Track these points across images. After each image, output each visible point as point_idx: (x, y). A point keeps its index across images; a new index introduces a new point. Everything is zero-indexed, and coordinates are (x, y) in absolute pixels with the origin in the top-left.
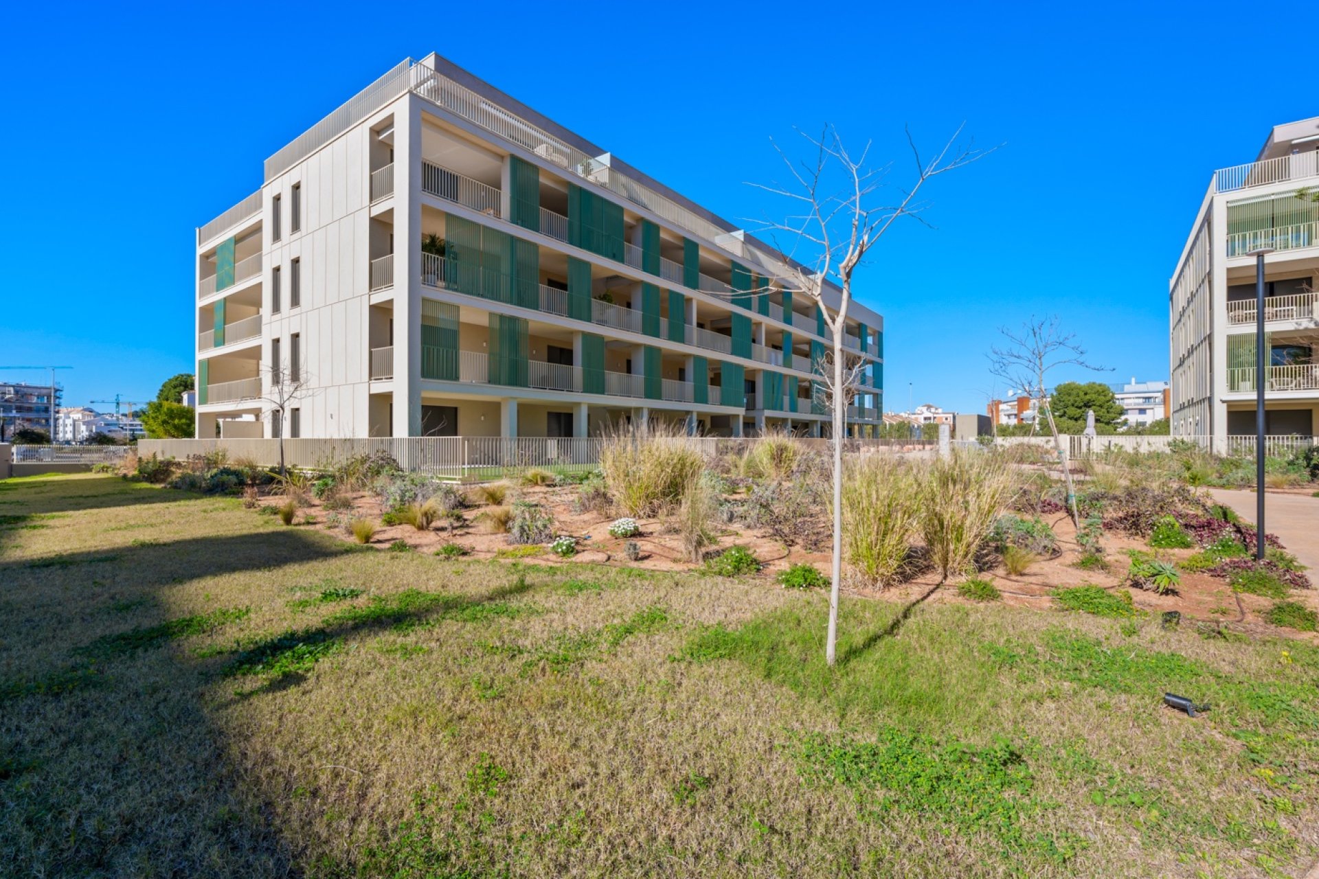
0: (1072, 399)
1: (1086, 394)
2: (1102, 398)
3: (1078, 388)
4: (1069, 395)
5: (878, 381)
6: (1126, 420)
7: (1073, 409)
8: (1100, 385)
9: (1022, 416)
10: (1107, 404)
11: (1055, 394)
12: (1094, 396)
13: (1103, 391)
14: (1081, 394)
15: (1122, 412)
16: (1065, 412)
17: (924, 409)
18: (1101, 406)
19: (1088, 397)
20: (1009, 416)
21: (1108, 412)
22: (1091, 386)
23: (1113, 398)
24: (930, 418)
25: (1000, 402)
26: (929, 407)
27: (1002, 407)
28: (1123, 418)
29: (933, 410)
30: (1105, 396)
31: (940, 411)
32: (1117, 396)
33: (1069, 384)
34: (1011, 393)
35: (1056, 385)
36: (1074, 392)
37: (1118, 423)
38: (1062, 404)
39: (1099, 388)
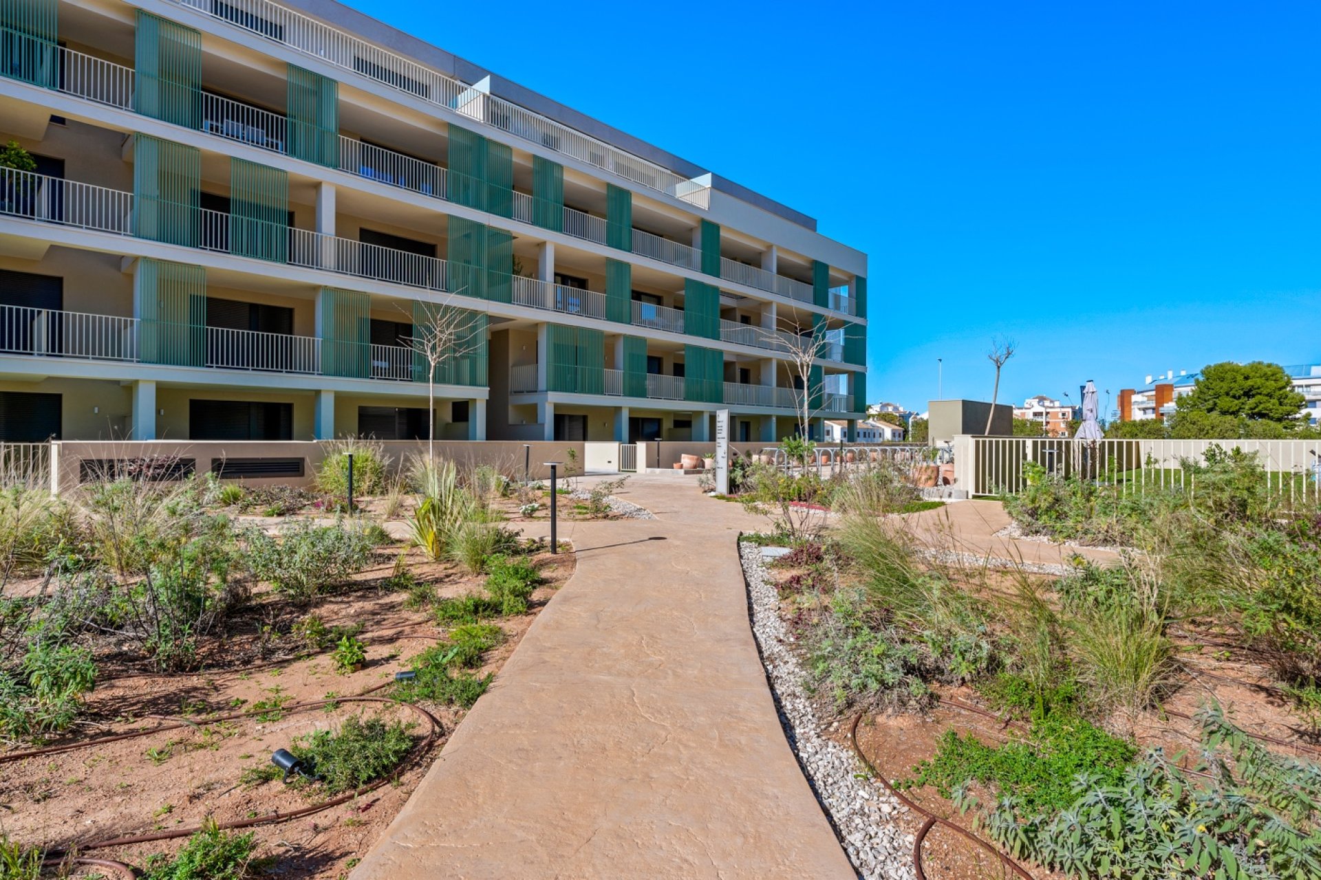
0: (1225, 385)
1: (1247, 378)
2: (1271, 384)
3: (1236, 370)
4: (1222, 379)
5: (855, 351)
6: (1309, 414)
7: (1228, 399)
8: (1269, 366)
9: (1162, 410)
10: (1278, 393)
11: (1201, 378)
12: (1259, 381)
13: (1274, 373)
14: (1240, 378)
15: (1301, 403)
16: (1215, 404)
17: (1035, 402)
18: (1270, 395)
19: (1250, 383)
20: (1145, 410)
21: (1281, 404)
22: (1256, 367)
23: (1288, 383)
24: (1041, 414)
25: (1133, 392)
26: (1041, 400)
27: (1135, 398)
28: (1304, 411)
29: (1047, 403)
30: (1276, 380)
31: (1057, 404)
32: (1295, 383)
33: (1221, 365)
34: (1149, 379)
35: (1203, 367)
36: (1229, 376)
37: (1295, 419)
38: (1211, 392)
39: (1267, 370)
